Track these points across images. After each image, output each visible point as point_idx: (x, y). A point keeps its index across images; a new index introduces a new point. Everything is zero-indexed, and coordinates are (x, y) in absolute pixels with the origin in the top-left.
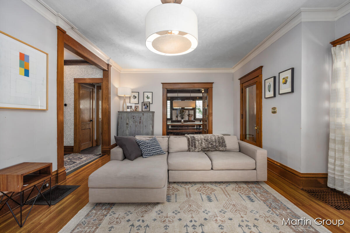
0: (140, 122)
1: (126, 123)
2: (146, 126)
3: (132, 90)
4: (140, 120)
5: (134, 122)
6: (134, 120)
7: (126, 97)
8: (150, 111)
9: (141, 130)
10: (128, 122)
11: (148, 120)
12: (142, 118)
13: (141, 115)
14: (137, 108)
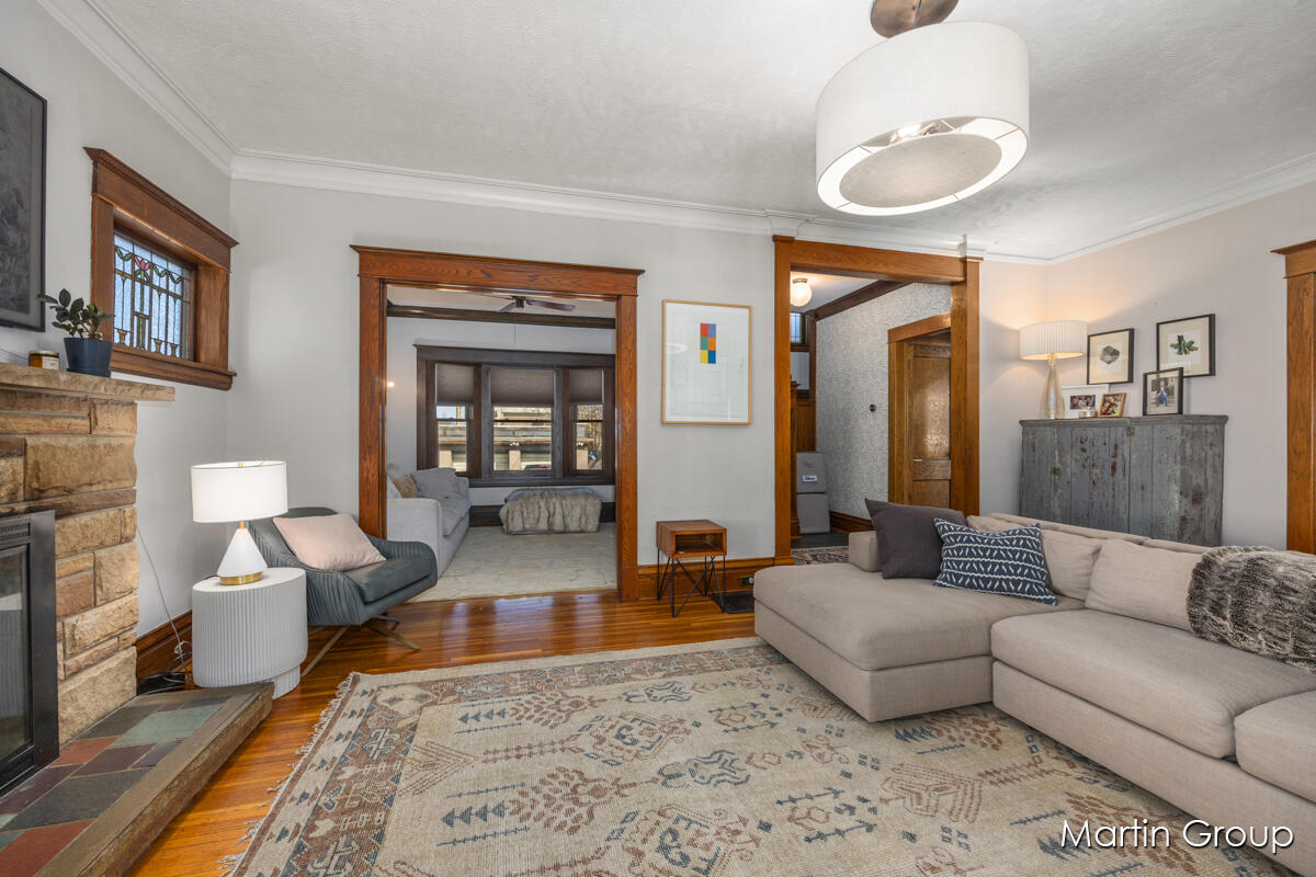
0: (1114, 468)
1: (1049, 469)
2: (1143, 488)
3: (1089, 326)
4: (1115, 456)
5: (1084, 466)
6: (1085, 455)
7: (1058, 360)
8: (1180, 411)
9: (1122, 504)
10: (1058, 465)
11: (1155, 459)
12: (1126, 448)
13: (1120, 434)
14: (1112, 405)
